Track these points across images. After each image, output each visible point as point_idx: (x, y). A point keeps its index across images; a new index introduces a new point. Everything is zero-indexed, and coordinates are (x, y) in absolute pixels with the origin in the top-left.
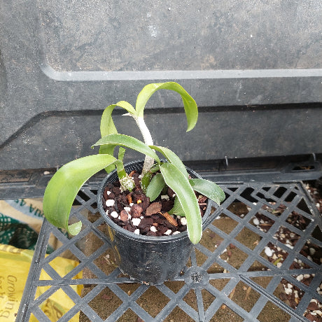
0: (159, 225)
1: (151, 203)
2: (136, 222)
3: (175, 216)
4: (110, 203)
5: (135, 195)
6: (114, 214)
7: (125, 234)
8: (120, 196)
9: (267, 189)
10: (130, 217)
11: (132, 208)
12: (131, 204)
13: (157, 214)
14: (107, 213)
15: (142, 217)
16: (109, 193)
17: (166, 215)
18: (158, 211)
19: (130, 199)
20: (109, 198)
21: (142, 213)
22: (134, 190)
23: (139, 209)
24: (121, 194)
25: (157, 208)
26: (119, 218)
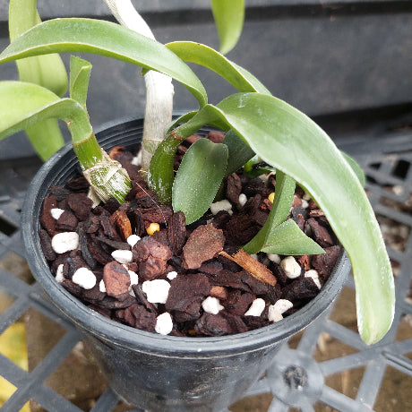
0: (229, 290)
1: (191, 228)
2: (157, 291)
3: (262, 257)
4: (65, 242)
5: (138, 211)
6: (84, 278)
7: (130, 344)
8: (94, 219)
9: (377, 166)
10: (134, 279)
11: (138, 250)
12: (133, 240)
13: (217, 259)
14: (60, 277)
15: (172, 275)
16: (57, 213)
17: (239, 257)
18: (217, 248)
19: (126, 224)
20: (60, 227)
21: (169, 262)
22: (131, 196)
23: (161, 252)
24: (97, 212)
25: (213, 241)
26: (102, 288)
